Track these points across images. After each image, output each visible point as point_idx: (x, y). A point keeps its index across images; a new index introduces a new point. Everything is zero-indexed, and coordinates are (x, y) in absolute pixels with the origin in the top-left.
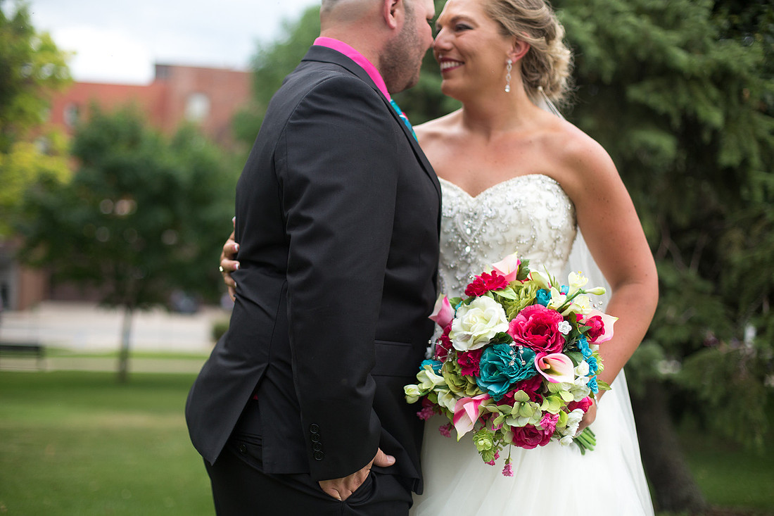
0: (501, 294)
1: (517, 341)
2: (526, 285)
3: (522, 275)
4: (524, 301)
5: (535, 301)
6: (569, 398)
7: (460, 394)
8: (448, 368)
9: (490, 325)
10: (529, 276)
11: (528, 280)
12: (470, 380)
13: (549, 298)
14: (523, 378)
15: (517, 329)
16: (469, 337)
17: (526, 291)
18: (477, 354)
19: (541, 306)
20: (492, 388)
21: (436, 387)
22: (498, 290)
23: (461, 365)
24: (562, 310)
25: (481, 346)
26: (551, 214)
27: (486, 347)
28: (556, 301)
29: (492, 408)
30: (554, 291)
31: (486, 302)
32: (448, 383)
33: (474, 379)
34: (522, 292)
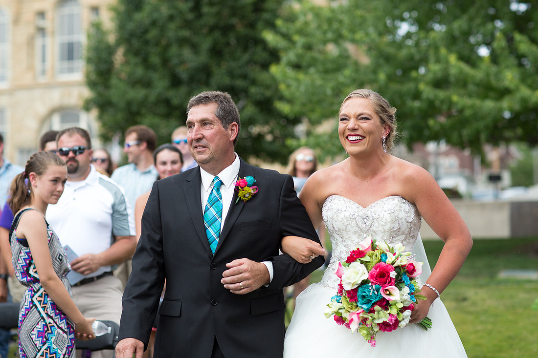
0: (363, 259)
1: (372, 282)
2: (376, 252)
3: (373, 247)
4: (375, 261)
5: (380, 261)
6: (401, 306)
7: (351, 311)
8: (344, 298)
9: (359, 275)
10: (377, 248)
11: (377, 249)
12: (354, 304)
13: (387, 258)
14: (377, 300)
15: (372, 276)
16: (350, 283)
17: (376, 256)
18: (355, 291)
19: (383, 263)
20: (364, 306)
21: (339, 309)
22: (361, 257)
23: (349, 297)
24: (393, 263)
25: (356, 286)
26: (407, 215)
27: (359, 287)
28: (390, 259)
29: (366, 316)
30: (389, 255)
31: (356, 264)
32: (345, 306)
33: (356, 303)
34: (374, 257)
